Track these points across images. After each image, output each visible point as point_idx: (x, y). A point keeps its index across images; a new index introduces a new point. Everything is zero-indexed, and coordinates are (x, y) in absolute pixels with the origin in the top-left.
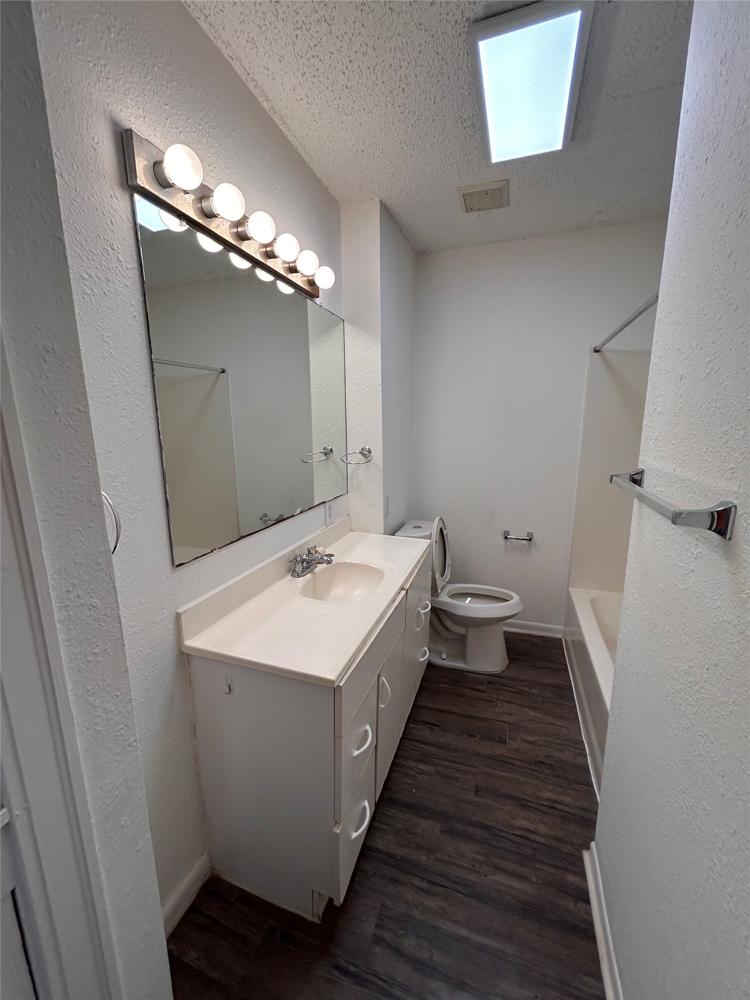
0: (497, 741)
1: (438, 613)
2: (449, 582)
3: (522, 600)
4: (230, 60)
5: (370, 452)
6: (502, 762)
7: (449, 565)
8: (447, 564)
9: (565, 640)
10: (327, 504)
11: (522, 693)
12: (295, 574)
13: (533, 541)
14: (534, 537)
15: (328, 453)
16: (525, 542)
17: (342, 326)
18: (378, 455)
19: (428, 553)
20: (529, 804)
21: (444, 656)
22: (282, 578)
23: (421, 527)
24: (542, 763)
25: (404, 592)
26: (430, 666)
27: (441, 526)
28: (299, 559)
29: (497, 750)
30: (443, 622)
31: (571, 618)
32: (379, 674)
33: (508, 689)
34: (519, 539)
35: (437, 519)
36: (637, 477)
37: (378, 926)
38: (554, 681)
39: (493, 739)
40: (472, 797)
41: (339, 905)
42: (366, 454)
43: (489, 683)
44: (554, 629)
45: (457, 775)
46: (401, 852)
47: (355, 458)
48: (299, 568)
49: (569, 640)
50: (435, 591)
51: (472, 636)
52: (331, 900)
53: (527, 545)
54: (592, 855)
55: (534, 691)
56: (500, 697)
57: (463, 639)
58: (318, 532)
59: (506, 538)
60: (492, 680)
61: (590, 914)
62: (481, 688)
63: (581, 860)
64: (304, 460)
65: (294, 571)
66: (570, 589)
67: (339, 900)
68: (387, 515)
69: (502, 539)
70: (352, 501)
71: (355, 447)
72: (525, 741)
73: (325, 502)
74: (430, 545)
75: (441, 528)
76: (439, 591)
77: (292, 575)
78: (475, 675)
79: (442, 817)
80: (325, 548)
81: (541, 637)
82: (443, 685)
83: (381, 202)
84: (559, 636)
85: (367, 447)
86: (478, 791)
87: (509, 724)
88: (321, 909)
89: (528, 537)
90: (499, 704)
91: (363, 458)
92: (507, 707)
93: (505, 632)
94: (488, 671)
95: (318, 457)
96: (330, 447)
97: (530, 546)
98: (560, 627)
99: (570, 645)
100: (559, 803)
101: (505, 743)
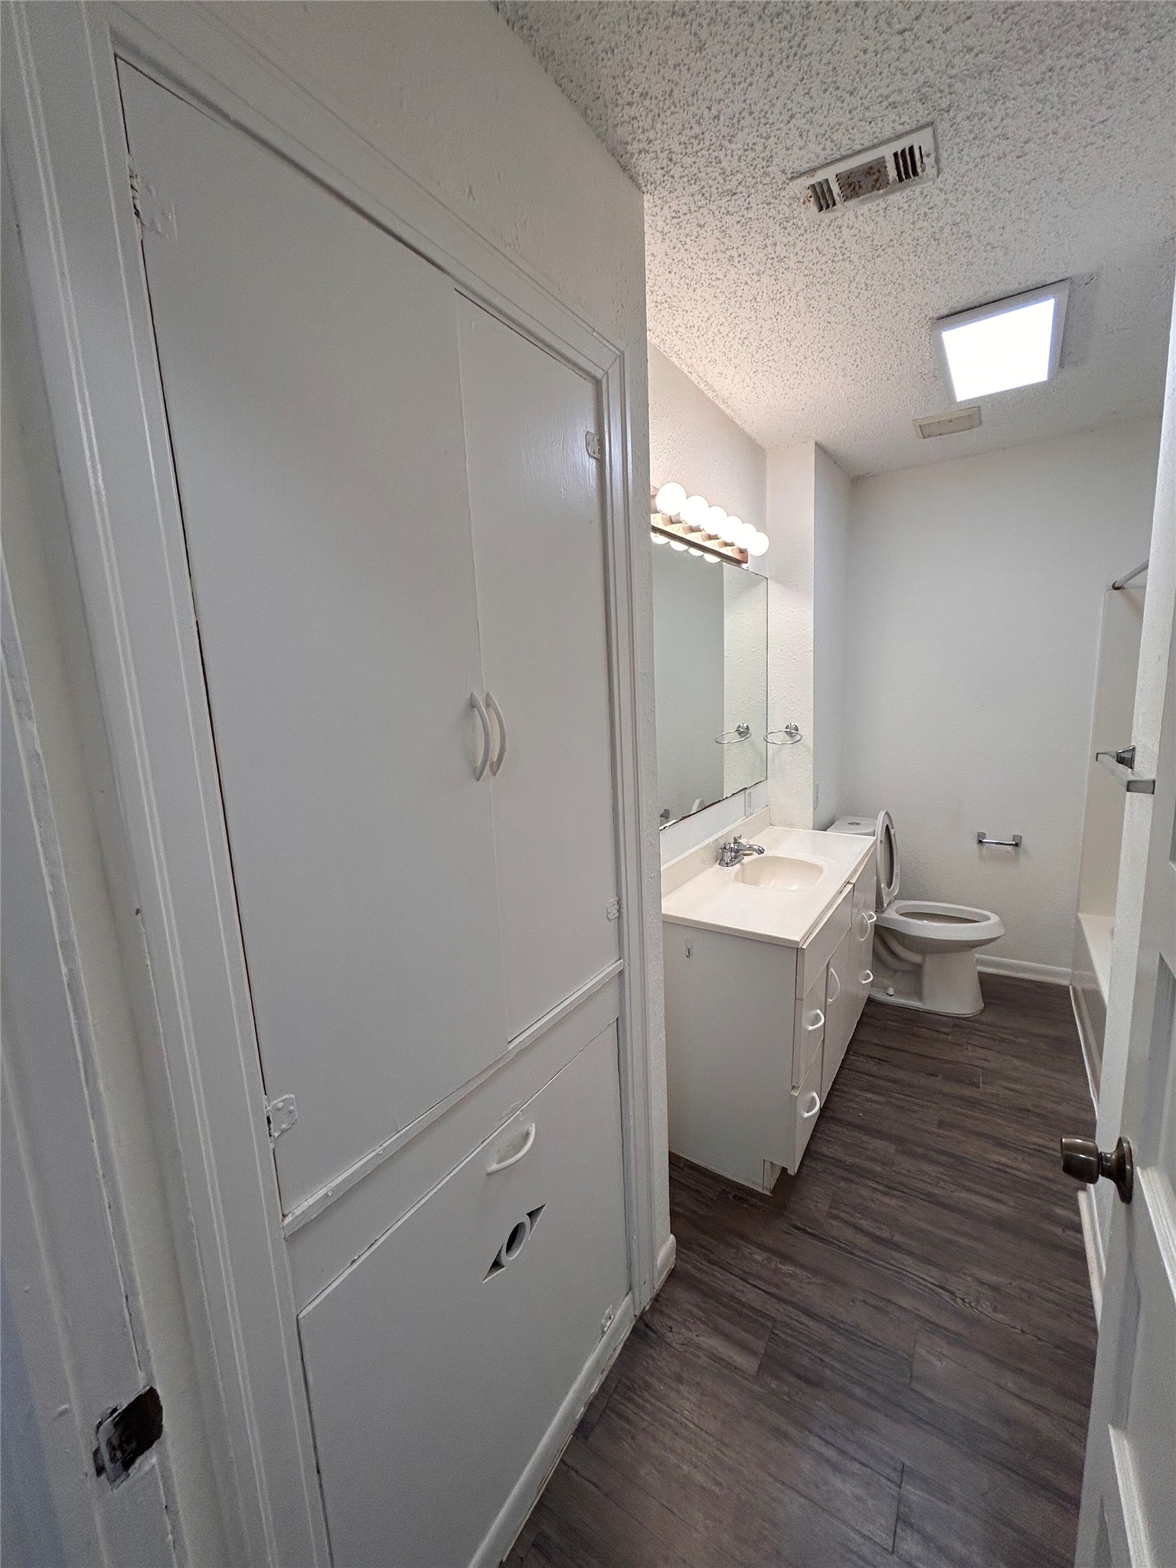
0: (966, 1084)
1: (883, 934)
2: (896, 898)
3: (1004, 922)
4: (689, 374)
5: (796, 729)
6: (972, 1103)
7: (897, 875)
8: (894, 874)
9: (1074, 989)
10: (748, 791)
11: (1003, 1040)
12: (722, 862)
13: (1021, 849)
14: (1024, 841)
15: (743, 732)
16: (1009, 848)
17: (765, 583)
18: (807, 732)
19: (871, 855)
20: (1011, 1145)
21: (891, 991)
22: (711, 866)
23: (859, 824)
24: (1028, 1111)
25: (850, 887)
26: (870, 1001)
27: (887, 822)
28: (728, 847)
29: (967, 1092)
30: (890, 946)
31: (1081, 957)
32: (829, 963)
33: (982, 1034)
34: (1002, 844)
35: (882, 815)
36: (1127, 755)
37: (831, 1207)
38: (1051, 1032)
39: (962, 1082)
40: (934, 1129)
41: (793, 1174)
42: (792, 732)
43: (956, 1026)
44: (1056, 972)
45: (915, 1108)
46: (849, 1160)
47: (780, 738)
48: (728, 856)
49: (1079, 988)
50: (879, 906)
51: (930, 964)
52: (784, 1170)
53: (1013, 852)
54: (1089, 1199)
55: (1020, 1040)
56: (972, 1042)
57: (917, 971)
58: (739, 822)
59: (980, 842)
60: (958, 1023)
61: (1082, 1242)
62: (946, 1030)
63: (1077, 1200)
64: (718, 740)
65: (722, 860)
66: (1080, 915)
67: (793, 1170)
68: (817, 805)
69: (975, 845)
70: (772, 788)
71: (777, 723)
72: (1003, 1087)
73: (746, 789)
74: (875, 843)
75: (887, 825)
76: (885, 905)
77: (719, 864)
78: (936, 1017)
79: (900, 1140)
80: (749, 839)
81: (1035, 982)
82: (889, 1022)
83: (816, 444)
84: (1065, 982)
85: (793, 724)
86: (941, 1124)
87: (983, 1068)
88: (770, 1182)
89: (1013, 841)
90: (969, 1048)
91: (788, 737)
92: (981, 1053)
93: (979, 973)
94: (955, 1012)
95: (730, 736)
96: (745, 725)
97: (1017, 853)
98: (1066, 969)
99: (1080, 993)
100: (1049, 1149)
101: (978, 1087)
